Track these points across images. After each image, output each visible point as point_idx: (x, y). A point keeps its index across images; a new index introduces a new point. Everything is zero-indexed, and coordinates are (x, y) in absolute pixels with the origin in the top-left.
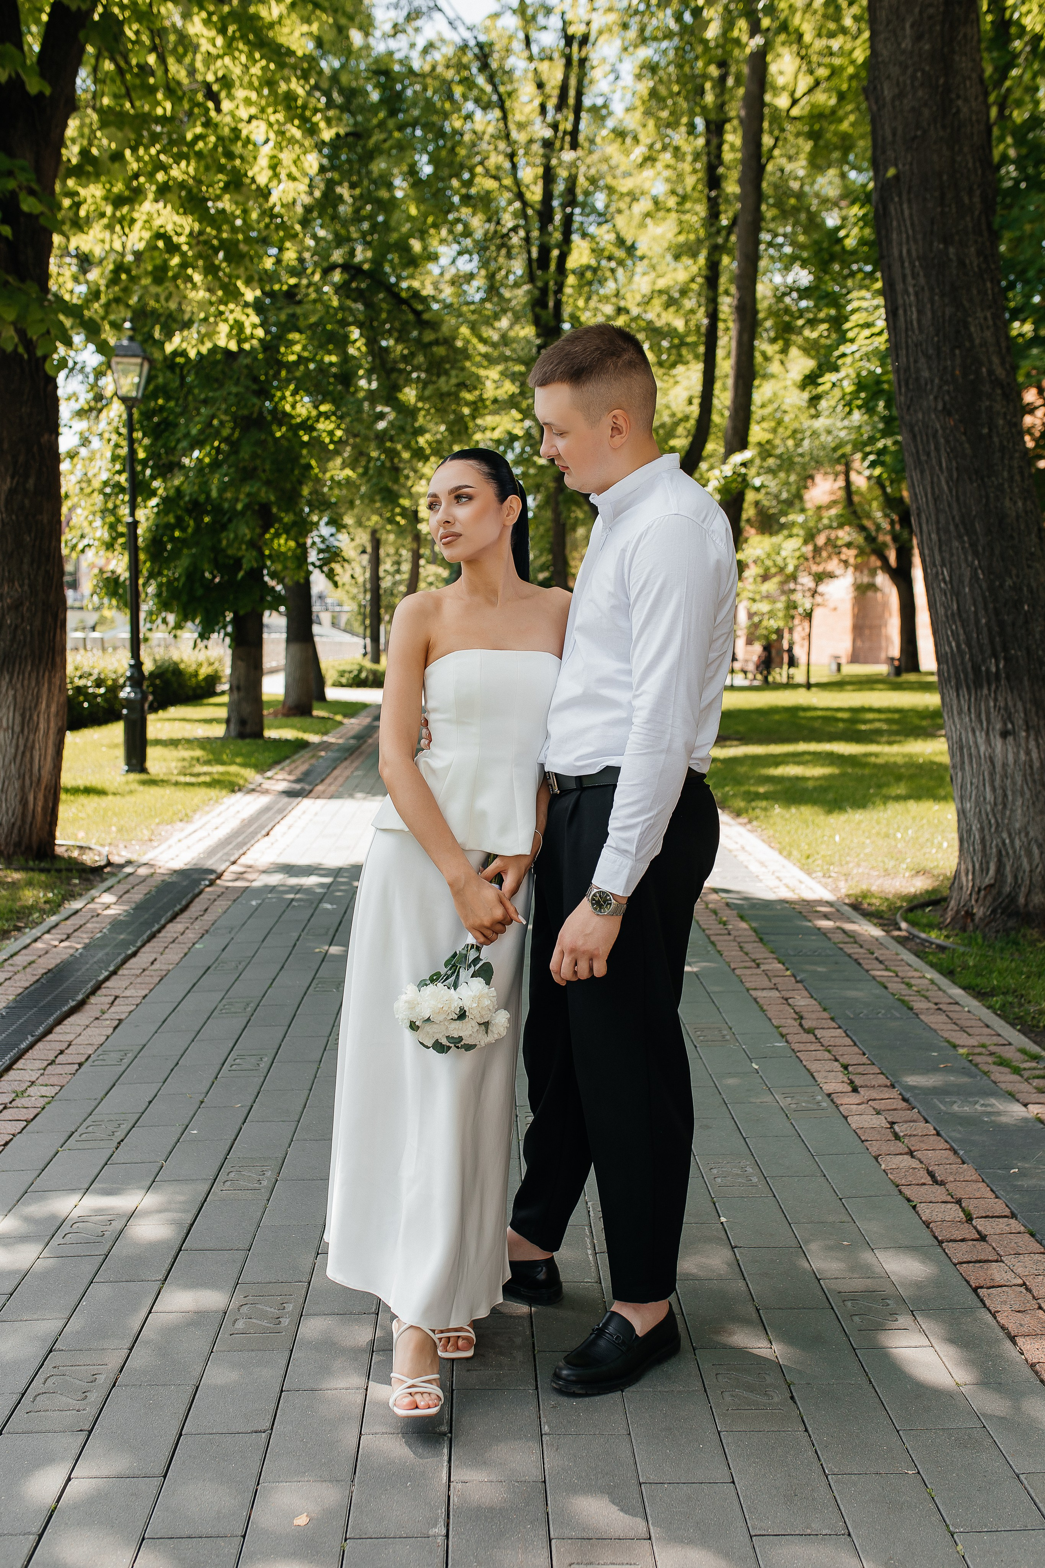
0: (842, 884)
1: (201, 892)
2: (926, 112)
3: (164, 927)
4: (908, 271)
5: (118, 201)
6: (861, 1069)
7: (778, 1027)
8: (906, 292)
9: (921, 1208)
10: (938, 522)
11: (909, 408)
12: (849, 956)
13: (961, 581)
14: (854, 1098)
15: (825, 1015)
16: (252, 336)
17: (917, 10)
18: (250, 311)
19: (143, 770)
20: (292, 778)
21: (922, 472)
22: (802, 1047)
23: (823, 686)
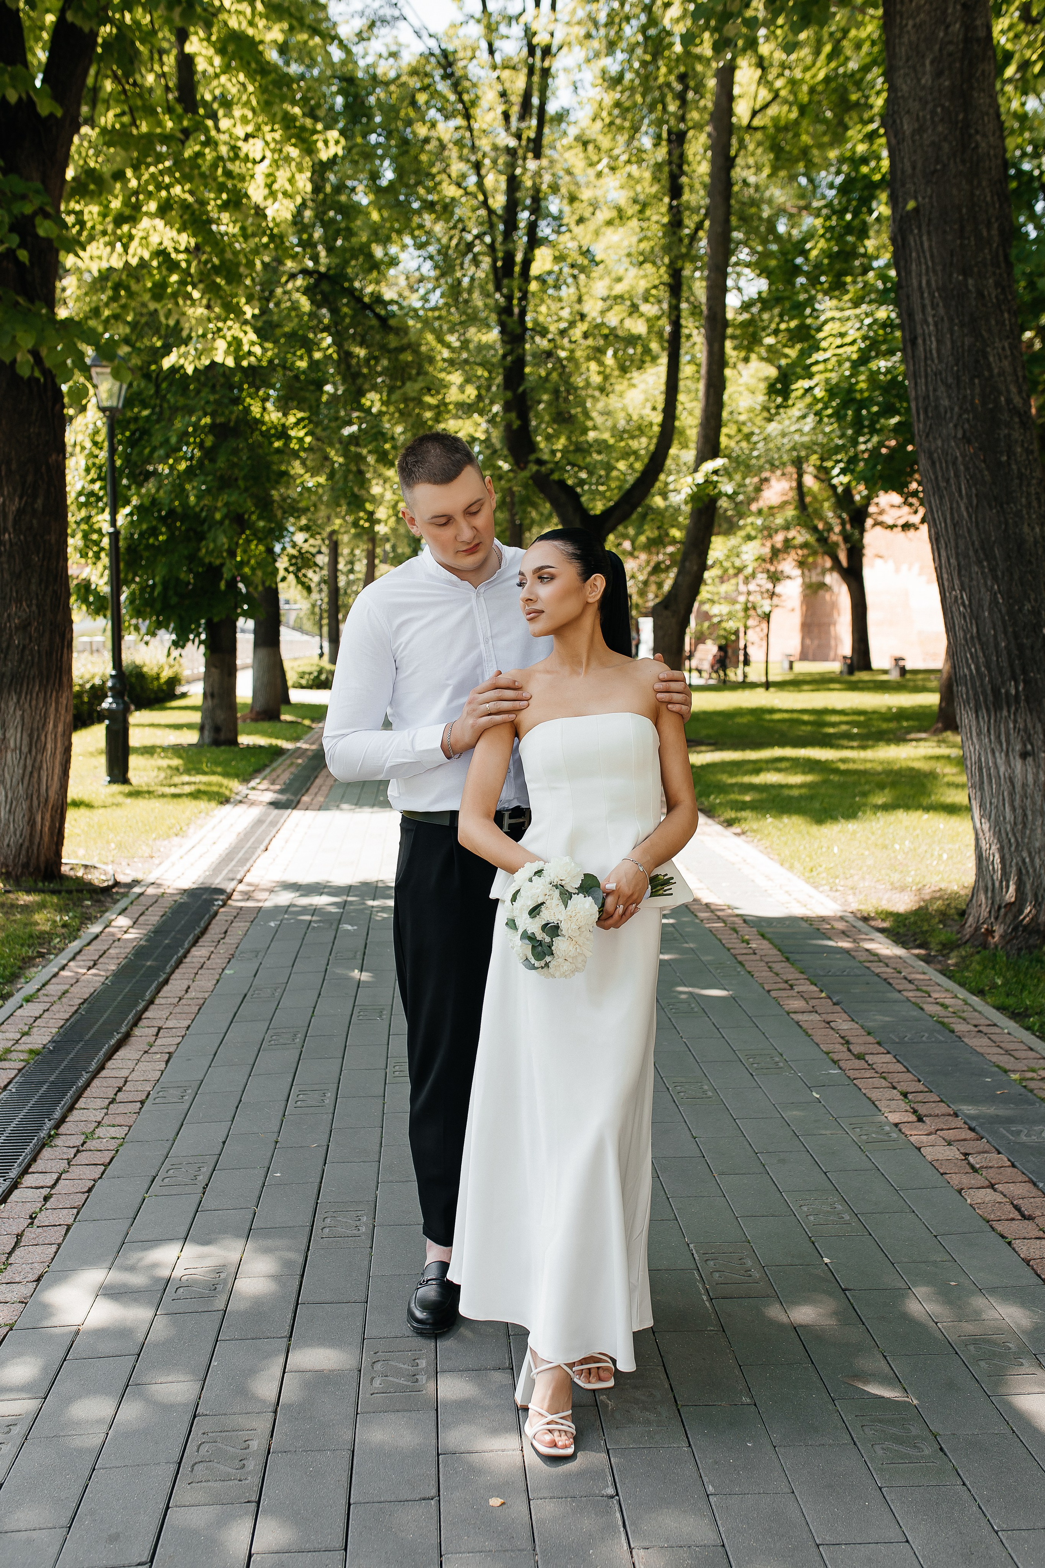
0: (851, 898)
1: (216, 914)
2: (946, 146)
3: (188, 951)
4: (927, 302)
5: (120, 220)
6: (920, 1097)
7: (827, 1053)
8: (925, 321)
9: (1017, 1244)
10: (957, 547)
11: (927, 436)
12: (877, 975)
13: (980, 606)
14: (923, 1128)
15: (870, 1039)
16: (250, 353)
17: (937, 47)
18: (248, 328)
19: (125, 781)
20: (278, 787)
21: (941, 498)
22: (856, 1074)
23: (781, 685)
